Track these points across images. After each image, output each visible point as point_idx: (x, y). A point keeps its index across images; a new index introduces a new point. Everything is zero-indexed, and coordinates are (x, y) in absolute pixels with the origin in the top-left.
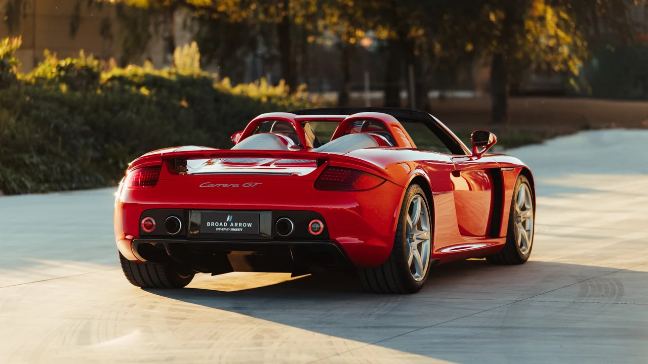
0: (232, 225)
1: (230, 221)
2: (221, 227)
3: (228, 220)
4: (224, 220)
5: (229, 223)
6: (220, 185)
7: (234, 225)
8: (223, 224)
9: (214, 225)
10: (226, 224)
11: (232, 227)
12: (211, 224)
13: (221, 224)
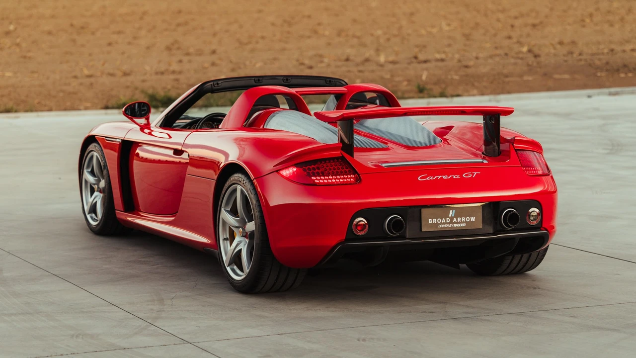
0: (455, 220)
1: (453, 216)
2: (444, 223)
3: (450, 216)
4: (447, 216)
5: (452, 218)
6: (440, 177)
7: (457, 220)
8: (446, 221)
9: (437, 221)
10: (448, 220)
11: (455, 223)
12: (432, 221)
13: (444, 220)
